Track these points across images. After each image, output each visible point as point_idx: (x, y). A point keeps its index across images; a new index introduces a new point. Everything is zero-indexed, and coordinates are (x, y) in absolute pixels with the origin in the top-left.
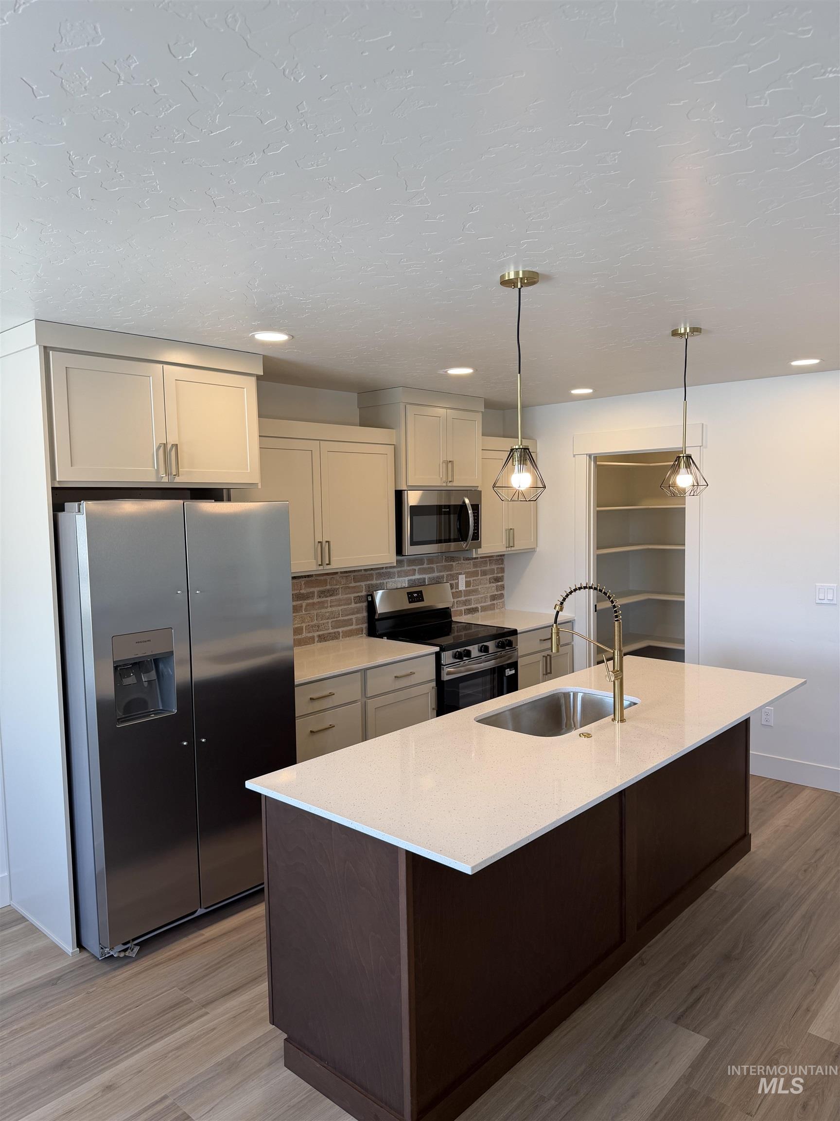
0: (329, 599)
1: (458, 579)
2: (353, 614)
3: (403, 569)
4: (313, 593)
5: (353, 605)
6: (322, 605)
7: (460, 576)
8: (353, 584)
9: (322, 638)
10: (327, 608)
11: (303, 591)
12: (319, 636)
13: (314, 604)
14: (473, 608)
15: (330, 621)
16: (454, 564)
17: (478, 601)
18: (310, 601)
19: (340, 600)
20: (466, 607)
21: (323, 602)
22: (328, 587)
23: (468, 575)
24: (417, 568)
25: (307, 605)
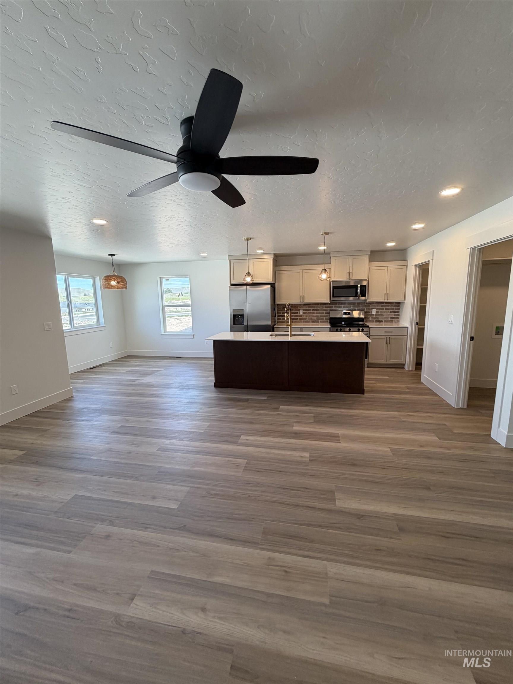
0: (316, 311)
1: (372, 310)
2: (324, 316)
3: (346, 305)
4: (310, 309)
5: (325, 314)
6: (313, 313)
7: (373, 309)
8: (325, 308)
9: (313, 322)
10: (315, 314)
11: (307, 309)
12: (312, 321)
13: (310, 312)
14: (379, 321)
15: (316, 317)
16: (371, 305)
17: (382, 318)
18: (309, 311)
19: (320, 312)
20: (376, 320)
21: (314, 312)
22: (316, 308)
23: (377, 309)
24: (352, 305)
25: (308, 312)
